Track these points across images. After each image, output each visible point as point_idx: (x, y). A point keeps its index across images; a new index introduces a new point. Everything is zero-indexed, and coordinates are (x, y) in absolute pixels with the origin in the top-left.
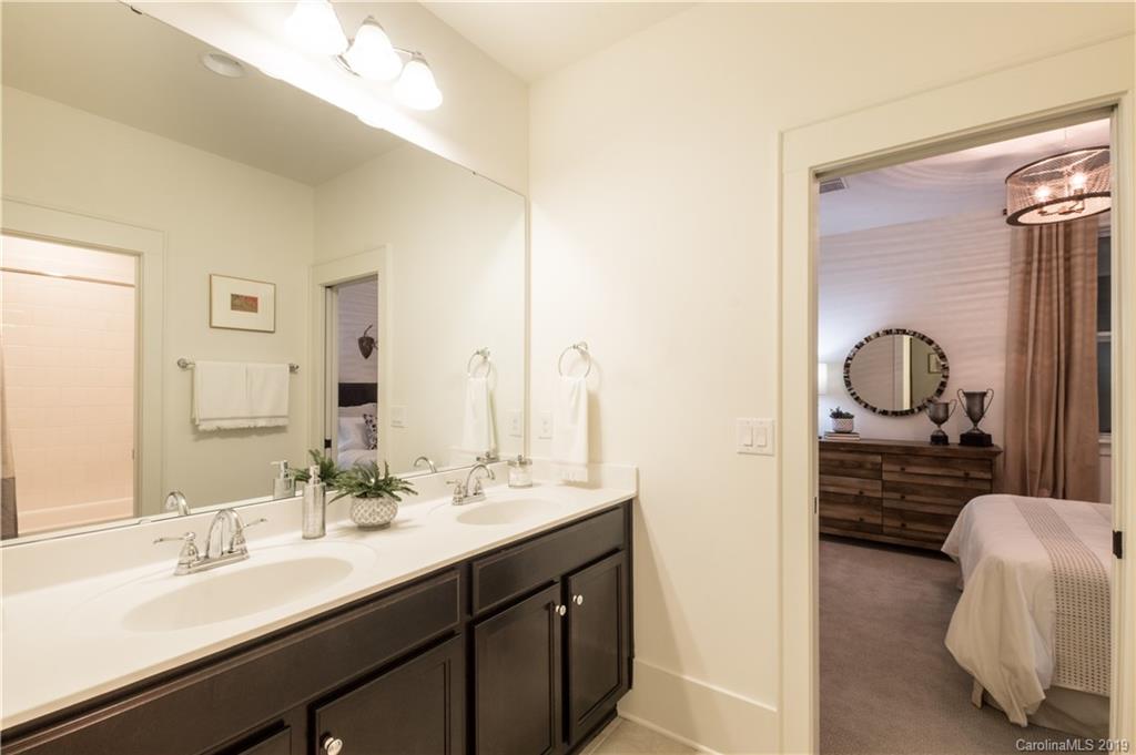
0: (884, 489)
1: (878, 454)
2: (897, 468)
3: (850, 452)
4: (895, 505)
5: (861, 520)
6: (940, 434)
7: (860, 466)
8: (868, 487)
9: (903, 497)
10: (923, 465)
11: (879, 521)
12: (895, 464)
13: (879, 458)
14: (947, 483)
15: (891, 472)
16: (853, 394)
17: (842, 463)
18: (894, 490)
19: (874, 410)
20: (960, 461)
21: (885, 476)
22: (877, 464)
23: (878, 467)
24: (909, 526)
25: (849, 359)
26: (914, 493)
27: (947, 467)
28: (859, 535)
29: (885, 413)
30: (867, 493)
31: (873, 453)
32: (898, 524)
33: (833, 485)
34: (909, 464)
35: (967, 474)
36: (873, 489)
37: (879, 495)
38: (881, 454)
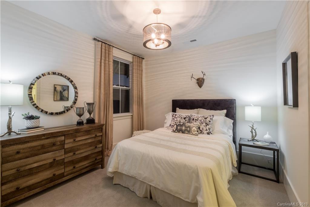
0: (66, 153)
1: (62, 136)
2: (72, 140)
3: (47, 138)
4: (70, 159)
5: (54, 175)
6: (81, 121)
7: (54, 144)
8: (58, 155)
9: (74, 154)
10: (82, 136)
11: (63, 171)
12: (71, 138)
13: (63, 138)
14: (89, 141)
15: (69, 143)
16: (34, 105)
17: (43, 146)
18: (70, 152)
19: (46, 113)
20: (93, 131)
21: (66, 146)
22: (62, 141)
23: (63, 143)
24: (77, 166)
25: (32, 84)
26: (78, 150)
27: (89, 134)
28: (52, 184)
29: (52, 114)
30: (57, 159)
31: (60, 136)
32: (71, 168)
33: (35, 163)
34: (76, 137)
35: (96, 135)
36: (60, 155)
37: (63, 157)
38: (64, 135)
